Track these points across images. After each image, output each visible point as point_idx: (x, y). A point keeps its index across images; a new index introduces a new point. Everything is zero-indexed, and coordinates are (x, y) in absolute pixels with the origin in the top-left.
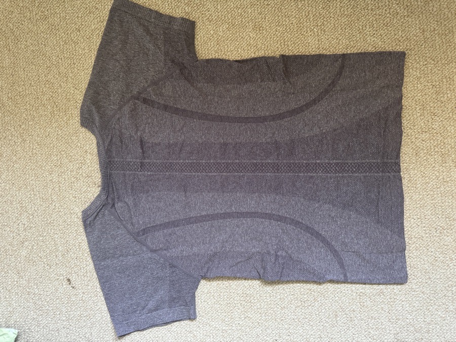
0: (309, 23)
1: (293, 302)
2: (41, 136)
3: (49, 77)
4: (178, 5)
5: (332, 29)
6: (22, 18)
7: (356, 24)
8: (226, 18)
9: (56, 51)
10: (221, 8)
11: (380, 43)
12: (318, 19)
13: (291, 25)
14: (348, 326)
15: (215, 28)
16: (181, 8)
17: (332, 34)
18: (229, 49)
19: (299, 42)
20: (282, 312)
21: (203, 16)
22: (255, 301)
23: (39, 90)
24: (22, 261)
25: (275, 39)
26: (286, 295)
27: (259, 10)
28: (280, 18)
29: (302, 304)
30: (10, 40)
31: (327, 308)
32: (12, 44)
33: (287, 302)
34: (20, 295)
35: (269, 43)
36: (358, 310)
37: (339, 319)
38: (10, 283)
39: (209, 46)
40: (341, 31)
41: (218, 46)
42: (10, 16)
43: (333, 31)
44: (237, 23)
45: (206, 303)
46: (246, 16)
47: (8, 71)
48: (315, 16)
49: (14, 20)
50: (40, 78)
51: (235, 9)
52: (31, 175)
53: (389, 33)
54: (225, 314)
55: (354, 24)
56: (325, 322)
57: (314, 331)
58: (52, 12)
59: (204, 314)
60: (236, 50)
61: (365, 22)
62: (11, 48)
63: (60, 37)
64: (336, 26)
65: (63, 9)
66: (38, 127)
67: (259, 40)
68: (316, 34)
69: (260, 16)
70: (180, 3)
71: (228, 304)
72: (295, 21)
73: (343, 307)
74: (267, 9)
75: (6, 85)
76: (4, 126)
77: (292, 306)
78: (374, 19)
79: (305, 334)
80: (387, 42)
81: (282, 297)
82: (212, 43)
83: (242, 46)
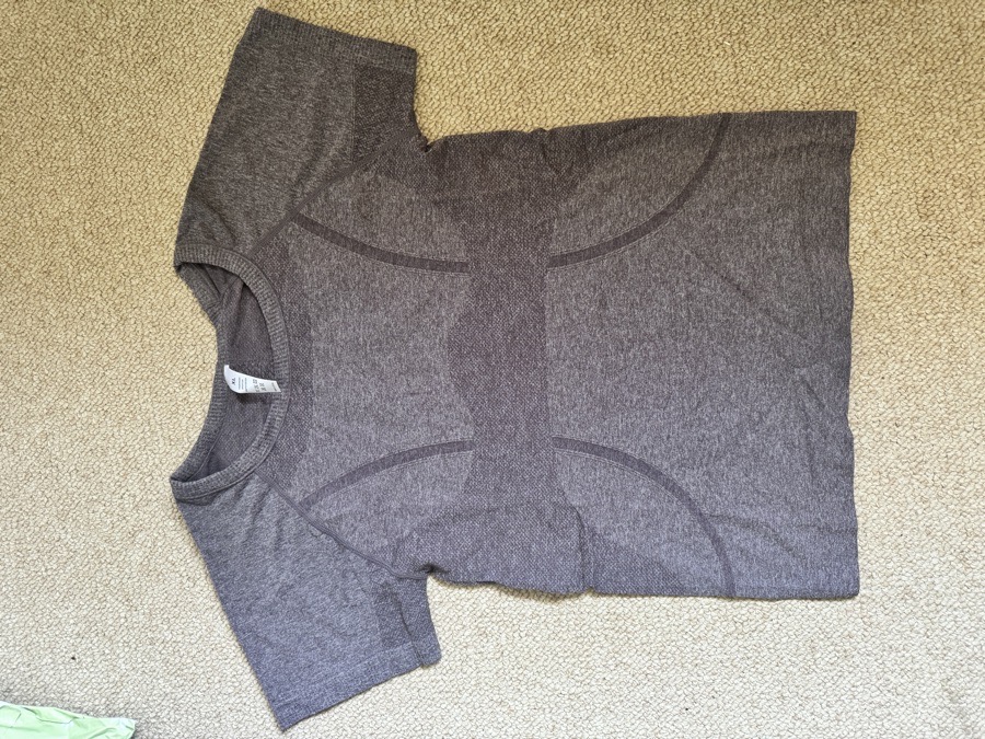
0: (712, 31)
1: (718, 624)
2: (159, 307)
3: (167, 182)
4: (432, 11)
5: (763, 39)
6: (104, 63)
7: (814, 26)
8: (536, 31)
9: (179, 128)
10: (524, 11)
11: (867, 62)
12: (732, 20)
13: (674, 37)
14: (839, 669)
15: (512, 54)
16: (438, 17)
17: (763, 49)
18: (546, 96)
19: (695, 72)
20: (696, 647)
21: (485, 31)
22: (636, 629)
23: (148, 212)
24: (135, 574)
25: (641, 69)
26: (701, 612)
27: (605, 10)
28: (649, 24)
29: (737, 628)
30: (82, 111)
31: (790, 633)
32: (87, 119)
33: (704, 626)
34: (134, 646)
35: (629, 77)
36: (859, 633)
37: (818, 655)
38: (110, 622)
39: (503, 93)
40: (783, 41)
41: (521, 92)
42: (79, 61)
43: (764, 42)
44: (558, 41)
45: (531, 638)
46: (577, 25)
47: (81, 176)
48: (724, 14)
49: (88, 68)
50: (150, 187)
51: (553, 12)
52: (142, 392)
53: (887, 38)
54: (574, 660)
55: (808, 25)
56: (789, 663)
57: (767, 685)
58: (167, 45)
59: (527, 663)
60: (560, 97)
61: (832, 19)
62: (85, 127)
63: (187, 96)
64: (771, 31)
65: (190, 39)
66: (151, 289)
67: (609, 72)
68: (730, 52)
69: (608, 23)
70: (435, 8)
71: (578, 638)
72: (682, 28)
73: (828, 630)
74: (621, 8)
75: (78, 206)
76: (79, 291)
77: (715, 634)
78: (853, 11)
79: (748, 692)
80: (882, 59)
81: (693, 616)
82: (509, 87)
83: (572, 87)
